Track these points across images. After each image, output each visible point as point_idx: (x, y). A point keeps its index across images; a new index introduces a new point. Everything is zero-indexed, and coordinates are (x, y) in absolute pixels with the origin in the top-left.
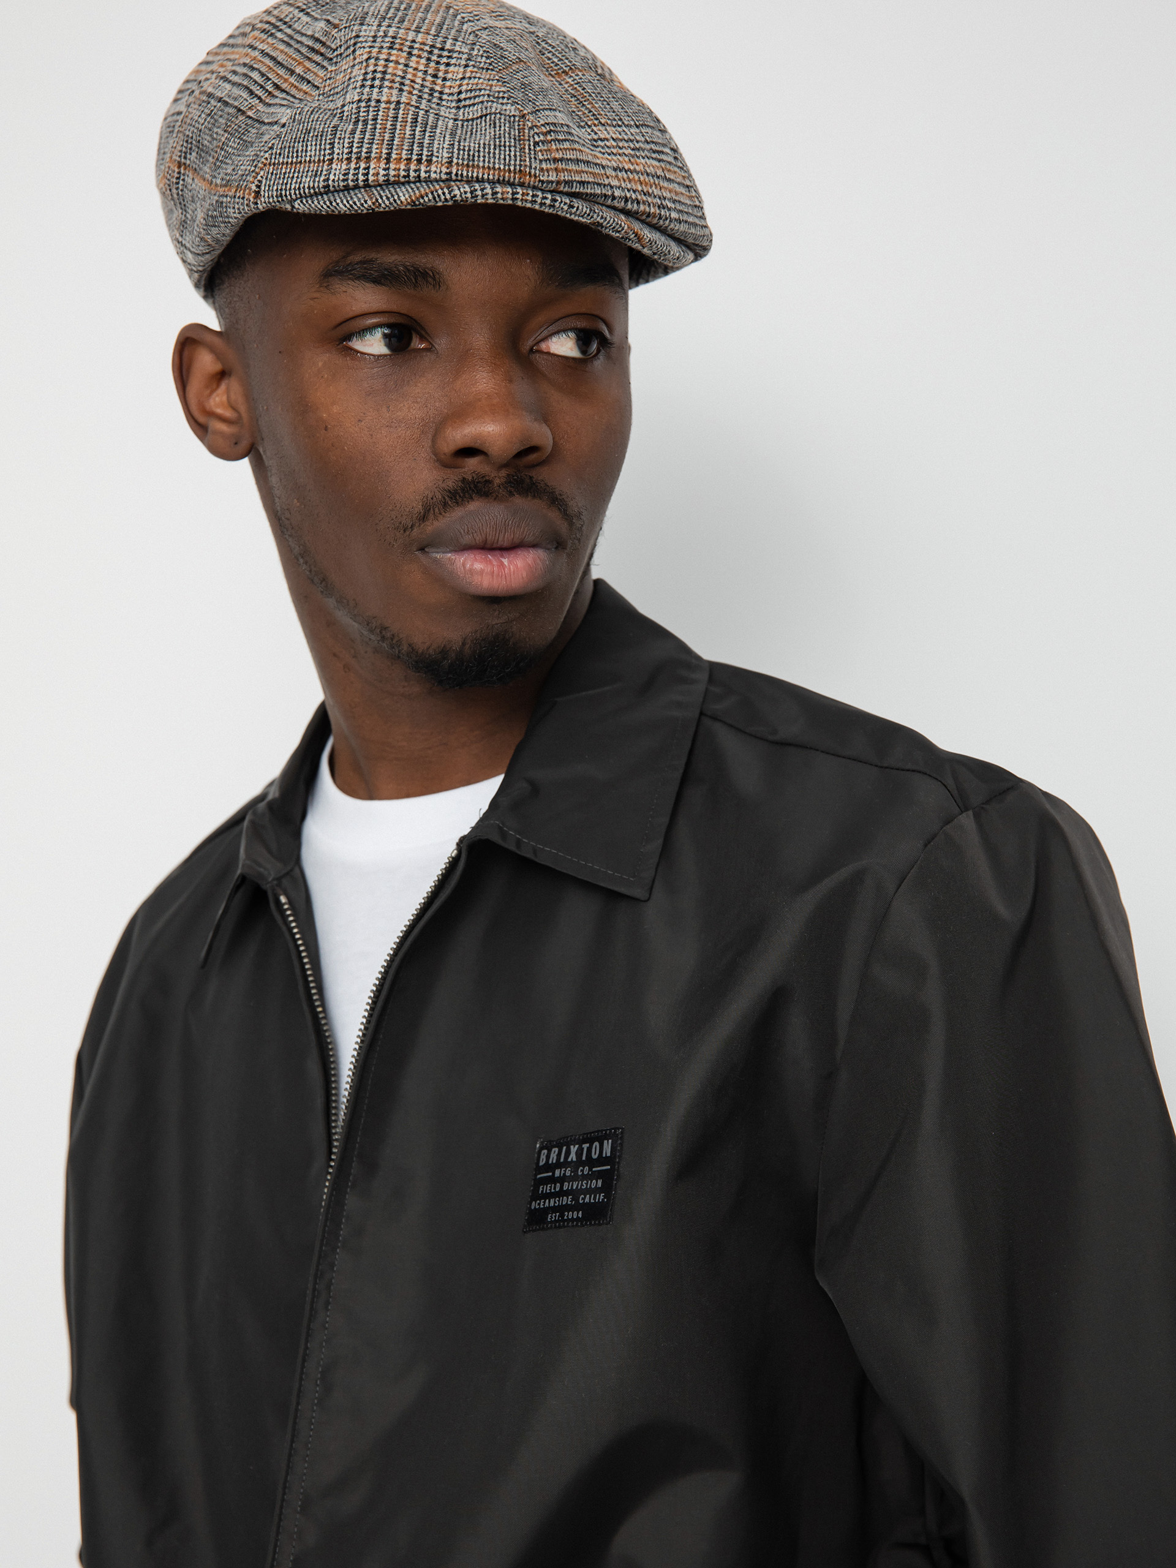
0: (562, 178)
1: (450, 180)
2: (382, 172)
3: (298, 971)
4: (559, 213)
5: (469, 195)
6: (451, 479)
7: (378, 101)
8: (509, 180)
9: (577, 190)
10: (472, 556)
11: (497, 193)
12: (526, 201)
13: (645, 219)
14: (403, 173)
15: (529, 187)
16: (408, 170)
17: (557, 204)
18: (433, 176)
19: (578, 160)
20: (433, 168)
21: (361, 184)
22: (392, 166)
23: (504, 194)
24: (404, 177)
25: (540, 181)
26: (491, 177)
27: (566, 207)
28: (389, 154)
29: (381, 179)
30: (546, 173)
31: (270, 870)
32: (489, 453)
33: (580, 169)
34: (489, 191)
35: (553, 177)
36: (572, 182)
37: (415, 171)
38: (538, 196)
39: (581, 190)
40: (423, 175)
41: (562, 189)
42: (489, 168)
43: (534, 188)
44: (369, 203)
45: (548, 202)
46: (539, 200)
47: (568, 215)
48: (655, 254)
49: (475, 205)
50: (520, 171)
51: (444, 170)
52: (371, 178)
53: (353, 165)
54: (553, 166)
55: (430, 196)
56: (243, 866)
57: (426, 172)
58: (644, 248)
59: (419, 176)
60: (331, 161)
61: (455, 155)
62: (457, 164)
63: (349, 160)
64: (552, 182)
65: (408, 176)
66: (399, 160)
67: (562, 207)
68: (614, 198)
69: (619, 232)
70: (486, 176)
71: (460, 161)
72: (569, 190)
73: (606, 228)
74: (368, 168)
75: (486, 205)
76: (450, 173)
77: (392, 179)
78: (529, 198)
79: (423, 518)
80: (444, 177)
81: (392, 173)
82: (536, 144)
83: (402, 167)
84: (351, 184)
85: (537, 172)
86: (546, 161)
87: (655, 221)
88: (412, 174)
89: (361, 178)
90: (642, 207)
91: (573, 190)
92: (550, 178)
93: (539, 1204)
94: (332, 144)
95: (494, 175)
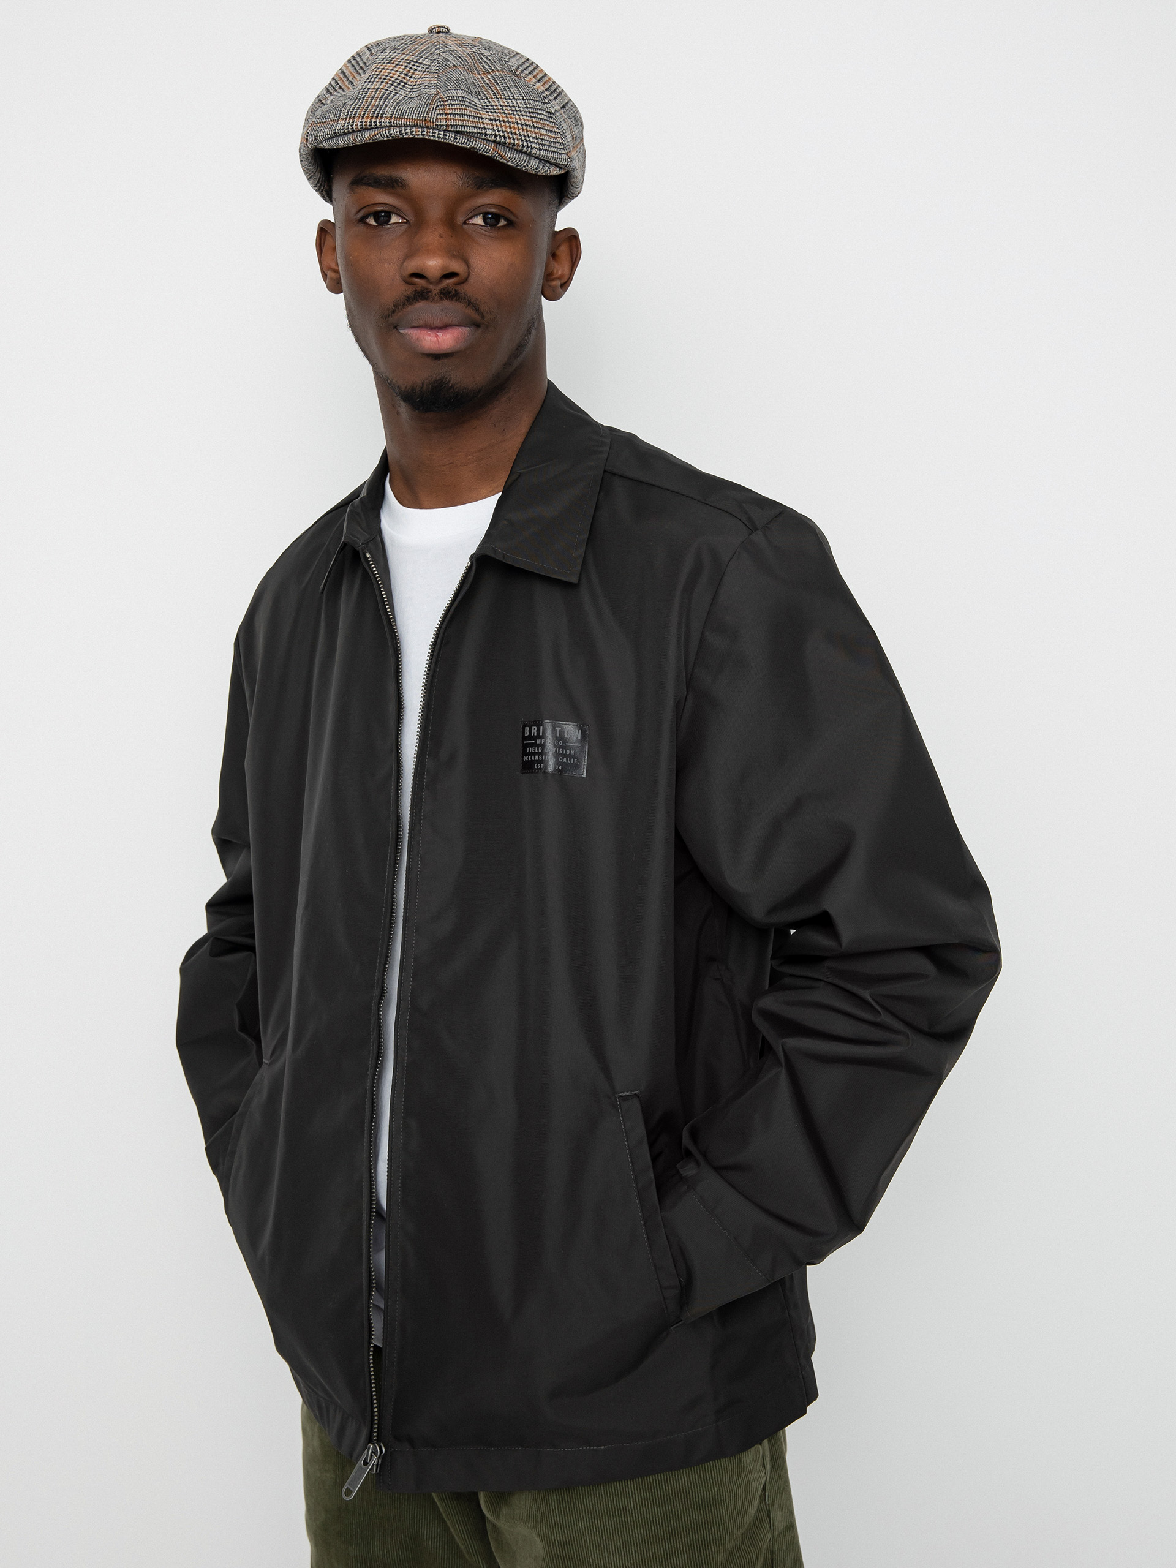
0: (449, 123)
1: (391, 126)
2: (360, 124)
3: (378, 596)
4: (450, 142)
5: (398, 133)
6: (409, 291)
7: (369, 89)
8: (420, 125)
9: (460, 130)
10: (419, 331)
11: (413, 132)
12: (430, 135)
13: (512, 147)
14: (369, 124)
15: (431, 128)
16: (371, 122)
17: (447, 137)
18: (383, 124)
19: (462, 114)
20: (383, 120)
21: (351, 130)
22: (364, 120)
23: (417, 132)
24: (369, 125)
25: (436, 125)
26: (411, 124)
27: (452, 139)
28: (364, 115)
29: (359, 127)
30: (439, 121)
31: (360, 540)
32: (427, 276)
33: (464, 119)
34: (408, 131)
35: (443, 123)
36: (456, 125)
37: (374, 122)
38: (435, 133)
39: (463, 130)
40: (378, 124)
41: (450, 129)
42: (410, 118)
43: (434, 129)
44: (352, 140)
45: (442, 136)
46: (436, 135)
47: (455, 143)
48: (517, 166)
49: (403, 139)
50: (425, 120)
51: (388, 121)
52: (355, 127)
53: (347, 121)
54: (444, 117)
55: (379, 134)
56: (345, 537)
57: (379, 122)
58: (508, 162)
59: (376, 125)
60: (338, 120)
61: (395, 113)
62: (395, 117)
63: (346, 118)
64: (443, 125)
65: (371, 125)
66: (368, 117)
67: (450, 138)
68: (486, 135)
69: (488, 153)
70: (408, 123)
71: (396, 116)
72: (455, 130)
73: (480, 151)
74: (353, 122)
75: (408, 139)
76: (390, 122)
77: (364, 127)
78: (431, 134)
79: (393, 312)
80: (388, 124)
81: (364, 124)
82: (438, 106)
83: (369, 120)
84: (346, 131)
85: (434, 120)
86: (440, 114)
87: (520, 148)
88: (373, 124)
89: (350, 127)
90: (508, 140)
91: (458, 130)
92: (442, 123)
93: (528, 758)
94: (341, 111)
95: (412, 122)
